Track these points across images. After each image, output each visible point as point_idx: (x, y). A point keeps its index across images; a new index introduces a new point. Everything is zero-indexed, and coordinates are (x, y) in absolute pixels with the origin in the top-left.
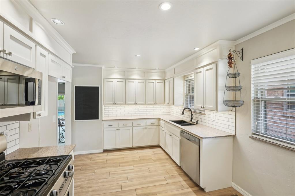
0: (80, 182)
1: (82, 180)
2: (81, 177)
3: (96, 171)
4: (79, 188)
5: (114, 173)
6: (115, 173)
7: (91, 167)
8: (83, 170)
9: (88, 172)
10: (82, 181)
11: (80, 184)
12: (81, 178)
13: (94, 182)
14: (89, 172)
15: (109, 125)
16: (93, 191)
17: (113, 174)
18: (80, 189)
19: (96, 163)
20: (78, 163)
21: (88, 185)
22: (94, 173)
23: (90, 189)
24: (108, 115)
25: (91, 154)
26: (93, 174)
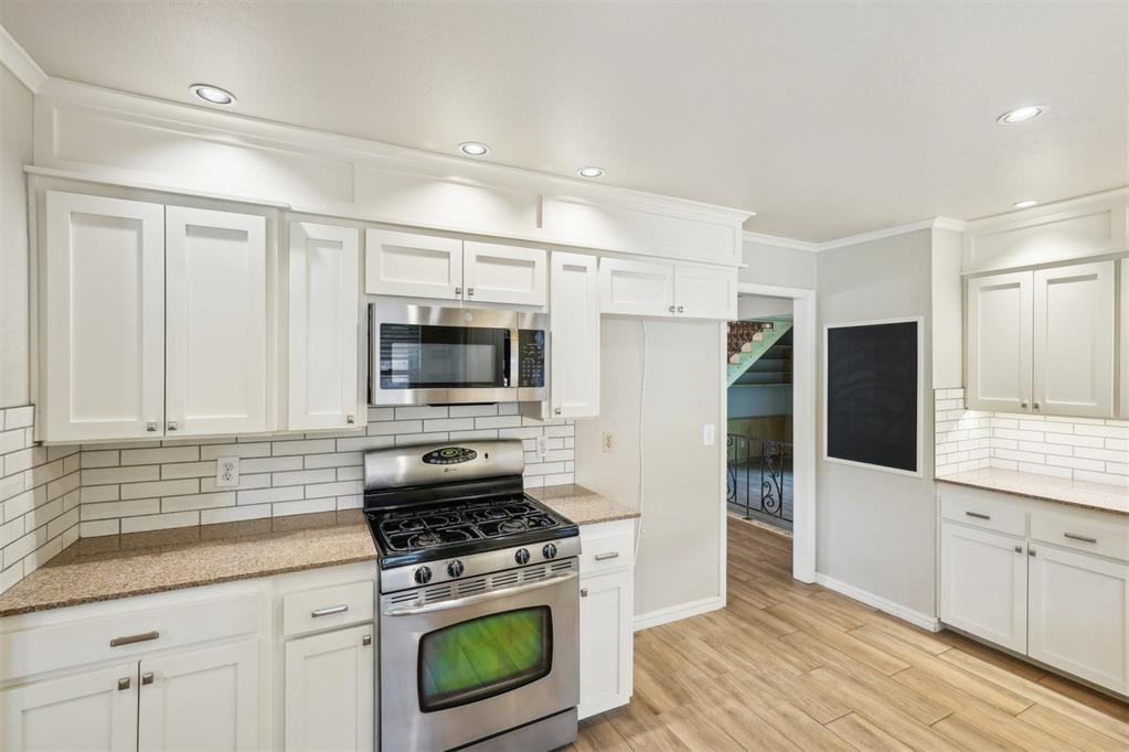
0: (738, 664)
1: (747, 663)
2: (755, 655)
3: (813, 672)
4: (715, 675)
5: (867, 725)
6: (868, 732)
7: (819, 650)
8: (787, 643)
9: (790, 657)
10: (744, 668)
11: (731, 668)
12: (751, 659)
13: (765, 694)
14: (795, 660)
15: (969, 514)
16: (730, 713)
17: (859, 726)
18: (714, 679)
19: (857, 650)
20: (804, 615)
21: (740, 690)
22: (805, 672)
23: (732, 704)
24: (1013, 466)
25: (879, 612)
26: (798, 673)
